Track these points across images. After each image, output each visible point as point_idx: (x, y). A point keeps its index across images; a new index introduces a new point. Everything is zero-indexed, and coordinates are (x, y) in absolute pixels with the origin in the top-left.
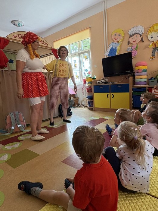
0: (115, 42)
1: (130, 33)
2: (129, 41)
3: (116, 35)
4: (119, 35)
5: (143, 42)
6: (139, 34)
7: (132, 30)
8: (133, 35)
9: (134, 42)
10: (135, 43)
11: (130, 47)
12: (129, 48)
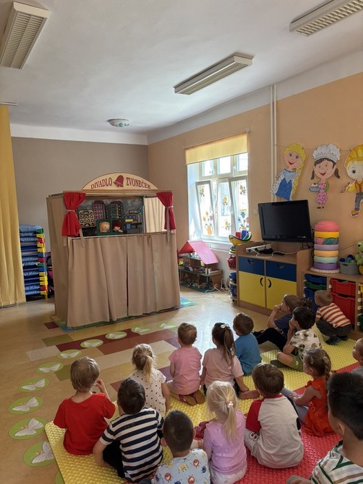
0: (290, 169)
1: (316, 155)
2: (313, 172)
3: (291, 155)
4: (297, 157)
5: (339, 177)
6: (332, 161)
7: (319, 151)
8: (321, 160)
9: (323, 174)
10: (324, 178)
11: (315, 184)
12: (313, 185)
